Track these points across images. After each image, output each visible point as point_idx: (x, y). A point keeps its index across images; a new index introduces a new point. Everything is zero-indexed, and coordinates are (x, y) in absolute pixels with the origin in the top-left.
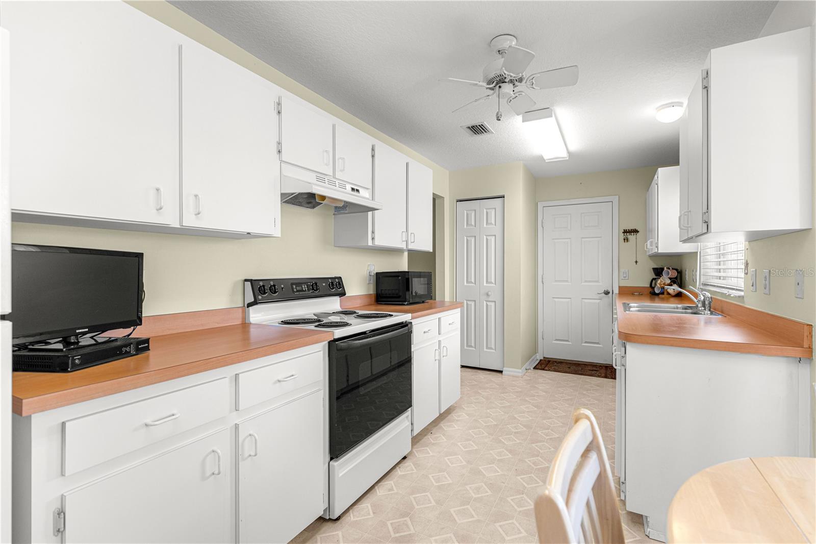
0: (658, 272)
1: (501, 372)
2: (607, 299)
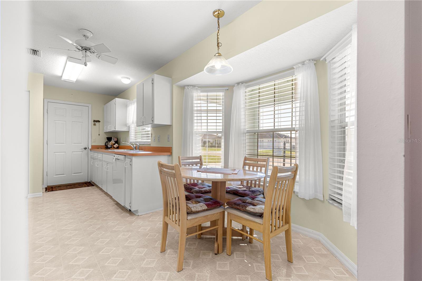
0: (109, 139)
2: (85, 151)
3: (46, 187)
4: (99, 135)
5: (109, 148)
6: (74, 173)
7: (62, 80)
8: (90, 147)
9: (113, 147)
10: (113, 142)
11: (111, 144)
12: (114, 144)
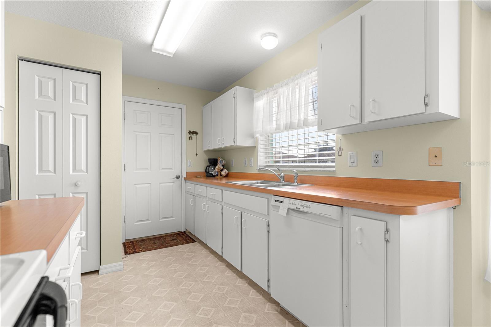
0: (213, 162)
1: (97, 272)
2: (178, 182)
3: (124, 241)
4: (197, 154)
5: (214, 176)
6: (163, 218)
7: (153, 51)
8: (184, 176)
9: (219, 175)
10: (219, 167)
11: (217, 169)
12: (222, 170)
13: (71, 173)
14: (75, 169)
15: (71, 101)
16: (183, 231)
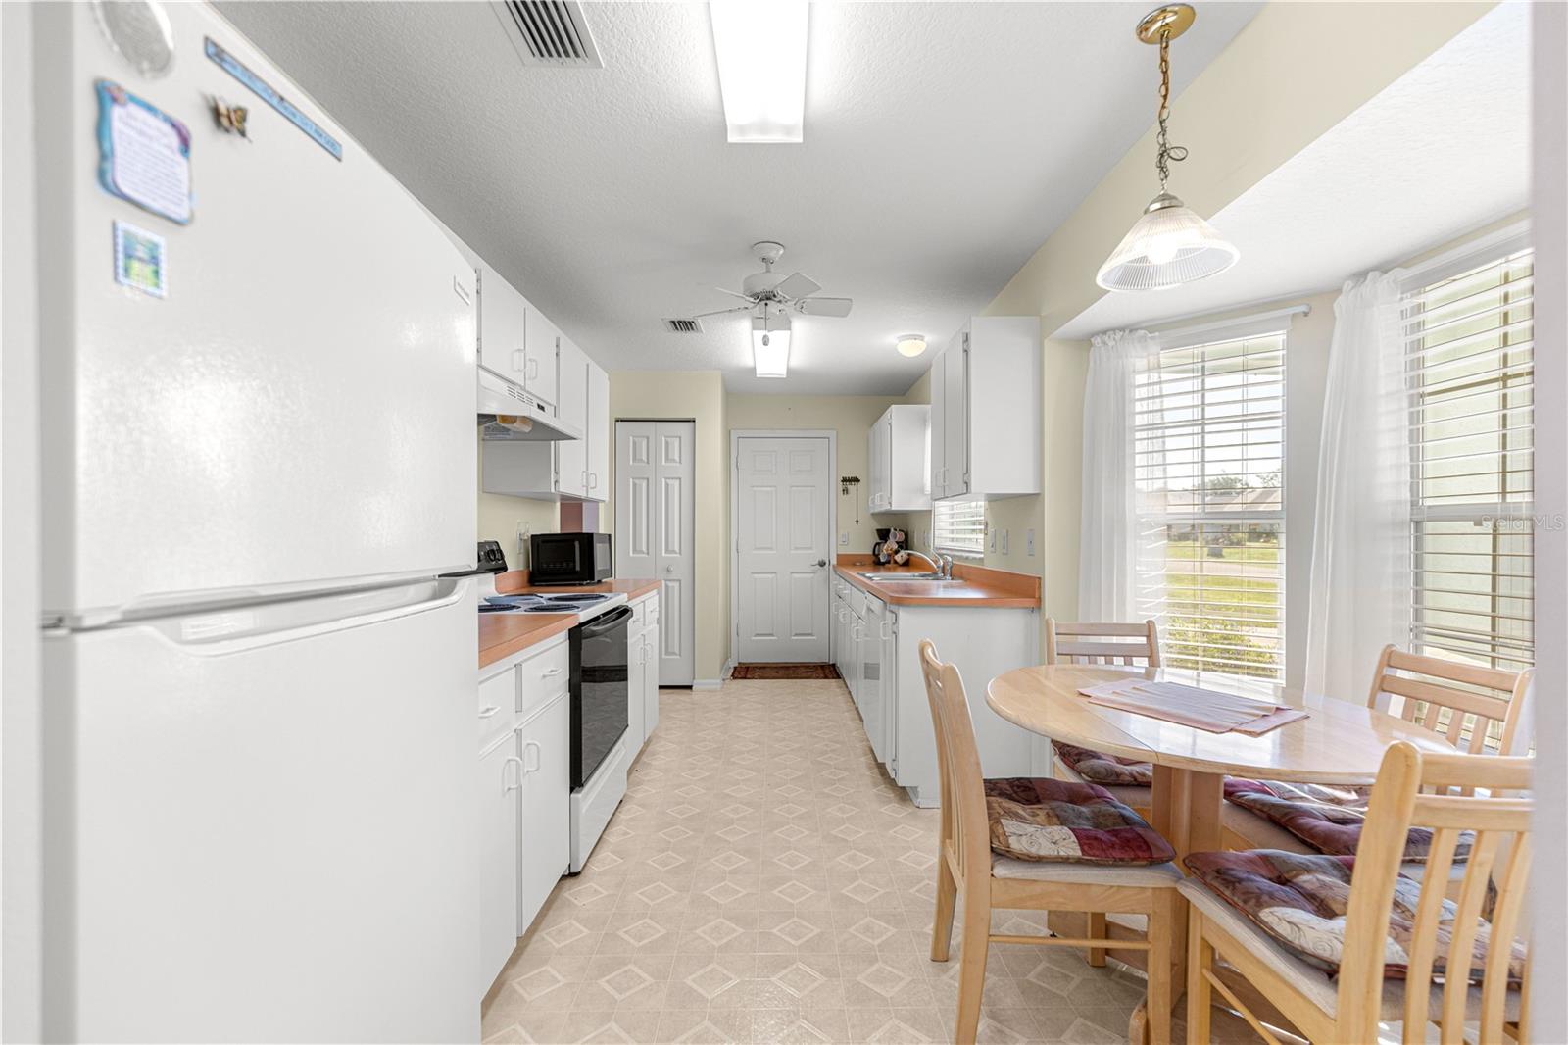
0: (884, 535)
1: (689, 688)
2: (822, 572)
3: (737, 665)
4: (857, 521)
5: (883, 564)
6: (796, 635)
7: (756, 376)
8: (834, 561)
9: (892, 561)
10: (892, 544)
11: (887, 550)
12: (896, 552)
13: (664, 554)
14: (667, 551)
15: (664, 463)
16: (831, 662)
